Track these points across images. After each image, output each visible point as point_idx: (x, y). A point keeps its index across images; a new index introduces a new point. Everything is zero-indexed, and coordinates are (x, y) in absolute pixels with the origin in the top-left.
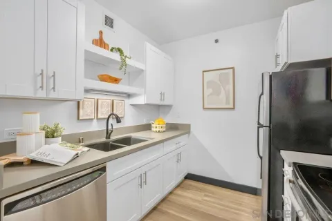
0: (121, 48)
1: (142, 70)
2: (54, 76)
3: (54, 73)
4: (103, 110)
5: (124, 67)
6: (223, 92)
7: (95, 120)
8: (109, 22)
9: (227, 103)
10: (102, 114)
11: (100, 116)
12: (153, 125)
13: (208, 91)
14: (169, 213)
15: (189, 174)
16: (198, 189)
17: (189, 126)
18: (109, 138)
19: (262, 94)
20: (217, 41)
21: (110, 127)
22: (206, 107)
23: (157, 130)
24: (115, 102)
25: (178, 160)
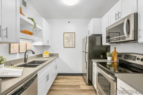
0: (33, 18)
1: (41, 30)
2: (7, 29)
3: (7, 28)
4: (22, 48)
5: (35, 28)
6: (71, 41)
7: (18, 54)
8: (24, 4)
9: (73, 45)
10: (22, 50)
11: (21, 51)
12: (43, 55)
13: (66, 41)
14: (56, 90)
15: (58, 73)
16: (63, 78)
17: (58, 54)
18: (26, 62)
19: (87, 43)
20: (69, 22)
21: (26, 57)
22: (65, 46)
23: (46, 56)
24: (27, 44)
25: (56, 68)
